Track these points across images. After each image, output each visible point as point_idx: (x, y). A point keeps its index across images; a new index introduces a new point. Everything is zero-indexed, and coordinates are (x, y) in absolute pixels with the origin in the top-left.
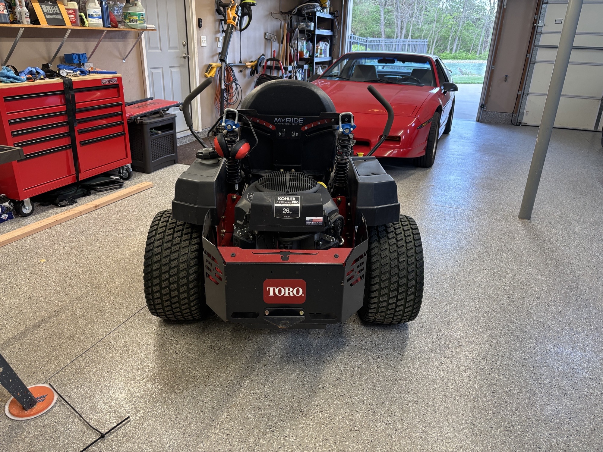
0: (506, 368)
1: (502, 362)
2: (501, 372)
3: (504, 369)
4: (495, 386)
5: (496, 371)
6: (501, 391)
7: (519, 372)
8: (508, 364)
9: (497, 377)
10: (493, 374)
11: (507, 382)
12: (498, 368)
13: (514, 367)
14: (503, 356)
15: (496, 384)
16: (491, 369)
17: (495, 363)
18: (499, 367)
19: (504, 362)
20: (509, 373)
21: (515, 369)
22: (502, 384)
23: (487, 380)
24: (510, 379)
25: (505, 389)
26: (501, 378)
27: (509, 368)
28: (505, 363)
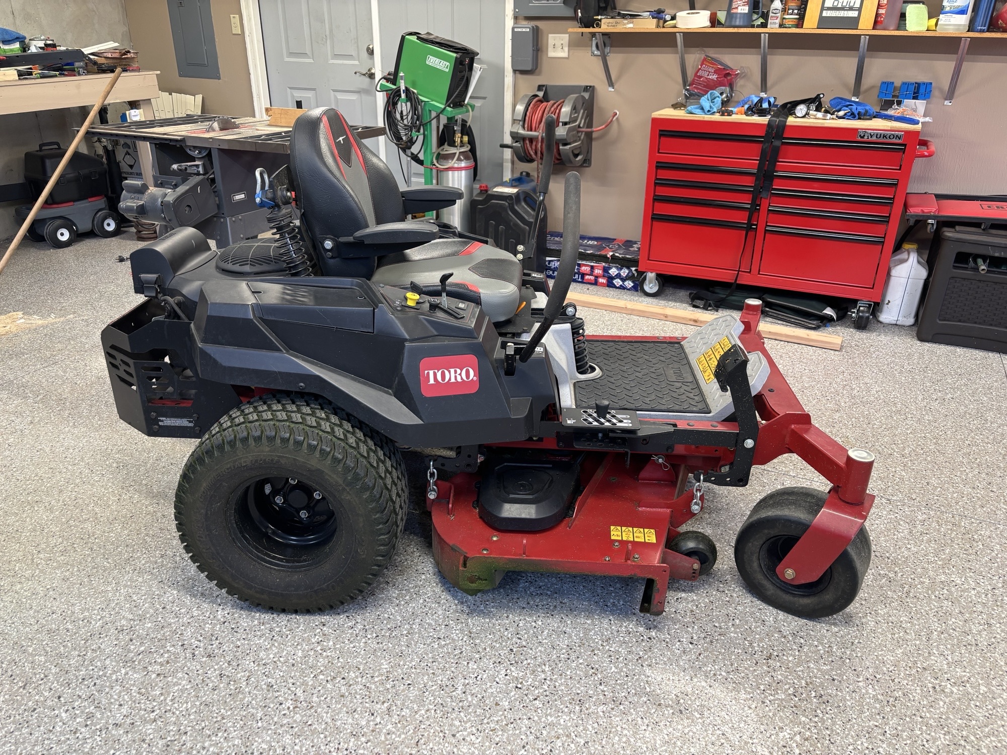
0: (46, 723)
1: (64, 724)
2: (42, 709)
3: (46, 719)
4: (20, 684)
5: (49, 703)
6: (6, 689)
7: (21, 740)
8: (51, 731)
9: (37, 697)
10: (46, 694)
11: (15, 706)
12: (54, 710)
13: (38, 737)
14: (75, 733)
15: (24, 688)
16: (59, 697)
17: (67, 710)
18: (56, 712)
19: (61, 727)
20: (31, 721)
21: (33, 738)
22: (18, 698)
23: (42, 679)
24: (18, 717)
25: (4, 696)
26: (30, 703)
27: (42, 728)
28: (58, 729)
